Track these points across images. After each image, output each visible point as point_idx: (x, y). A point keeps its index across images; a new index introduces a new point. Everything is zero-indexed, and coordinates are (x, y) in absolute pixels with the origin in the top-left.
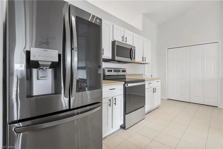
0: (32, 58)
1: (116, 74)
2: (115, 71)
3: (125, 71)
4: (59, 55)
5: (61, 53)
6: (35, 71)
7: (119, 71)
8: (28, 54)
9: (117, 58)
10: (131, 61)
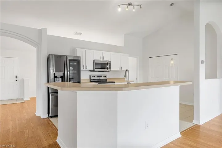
0: (55, 75)
1: (98, 78)
2: (98, 77)
3: (106, 76)
4: (63, 74)
5: (64, 73)
6: (56, 79)
7: (101, 77)
8: (54, 74)
9: (95, 70)
10: (107, 71)
